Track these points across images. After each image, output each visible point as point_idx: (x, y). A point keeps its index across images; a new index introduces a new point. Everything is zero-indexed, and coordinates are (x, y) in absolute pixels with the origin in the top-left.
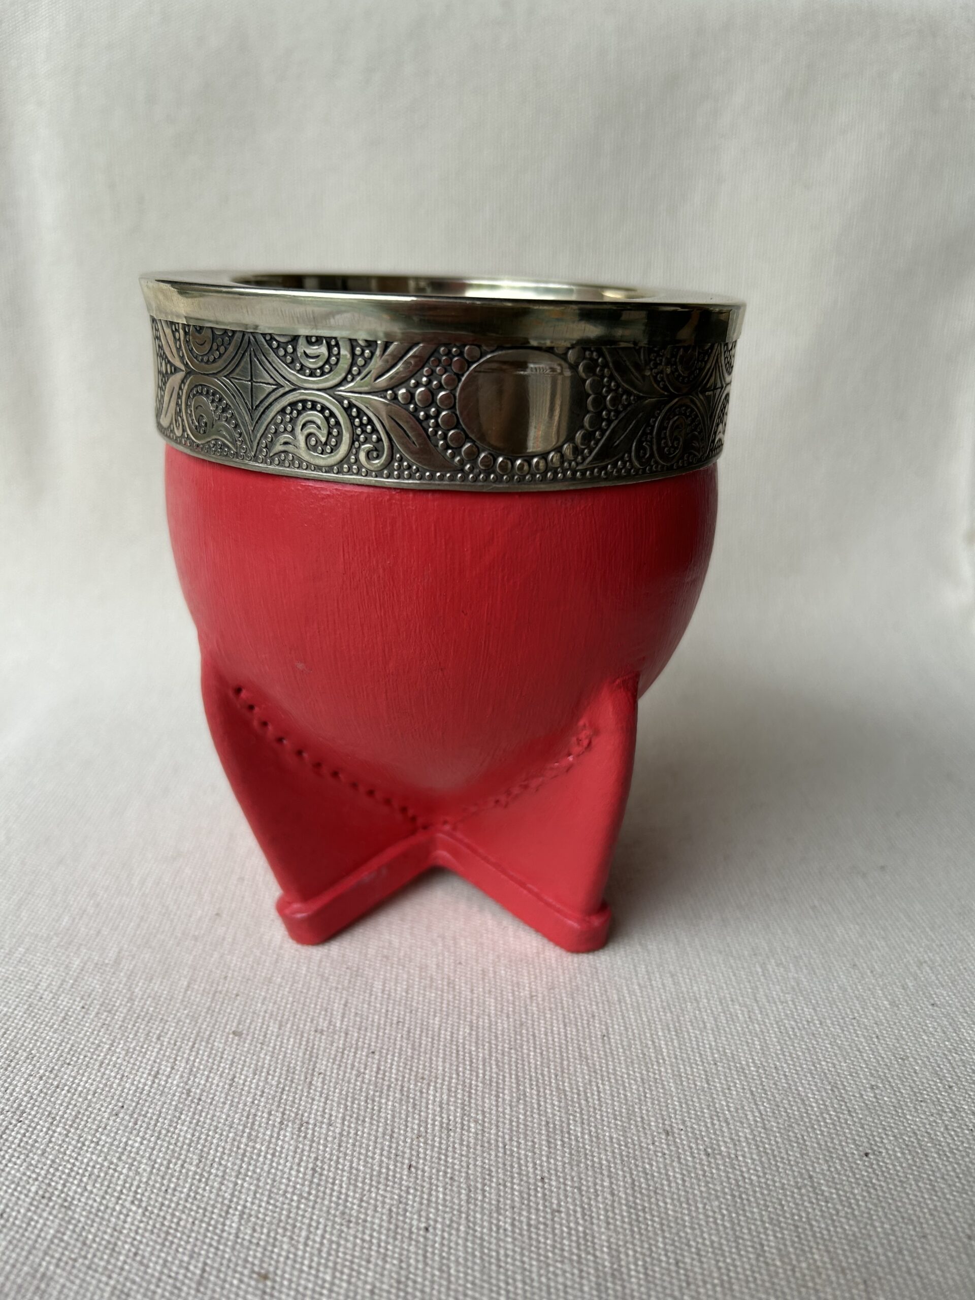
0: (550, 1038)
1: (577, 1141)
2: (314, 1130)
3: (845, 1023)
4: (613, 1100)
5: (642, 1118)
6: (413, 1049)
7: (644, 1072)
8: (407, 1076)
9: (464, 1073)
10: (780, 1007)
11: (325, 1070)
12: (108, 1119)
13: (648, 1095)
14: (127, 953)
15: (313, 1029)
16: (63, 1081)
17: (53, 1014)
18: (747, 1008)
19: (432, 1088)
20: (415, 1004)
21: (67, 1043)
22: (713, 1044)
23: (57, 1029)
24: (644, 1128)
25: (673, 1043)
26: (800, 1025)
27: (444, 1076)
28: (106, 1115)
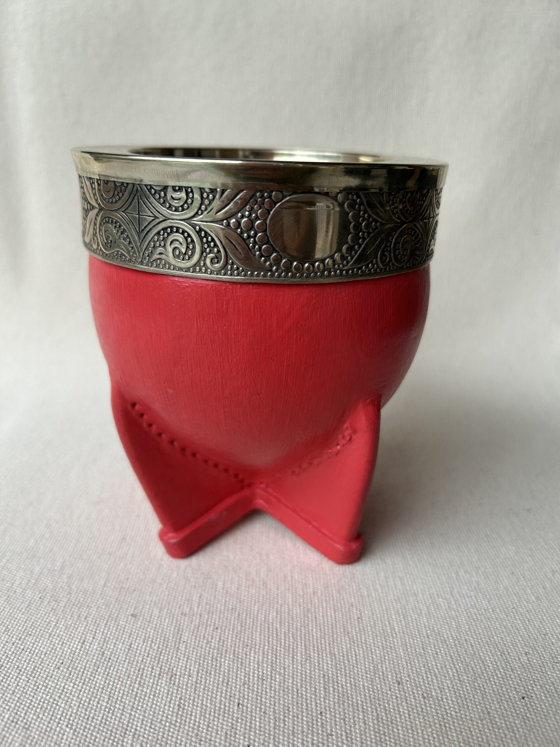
0: (326, 620)
1: (343, 688)
2: (179, 680)
3: (508, 611)
4: (365, 661)
5: (383, 672)
6: (242, 626)
7: (384, 642)
8: (237, 644)
9: (273, 642)
10: (467, 600)
11: (187, 640)
12: (54, 671)
13: (386, 658)
14: (68, 563)
15: (180, 613)
16: (27, 646)
17: (22, 603)
18: (447, 600)
19: (252, 652)
20: (242, 597)
21: (30, 621)
22: (426, 624)
23: (24, 612)
24: (384, 680)
25: (401, 623)
26: (480, 612)
27: (260, 644)
28: (52, 669)
